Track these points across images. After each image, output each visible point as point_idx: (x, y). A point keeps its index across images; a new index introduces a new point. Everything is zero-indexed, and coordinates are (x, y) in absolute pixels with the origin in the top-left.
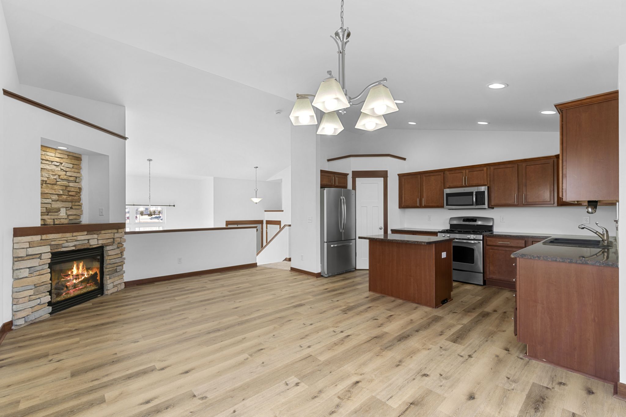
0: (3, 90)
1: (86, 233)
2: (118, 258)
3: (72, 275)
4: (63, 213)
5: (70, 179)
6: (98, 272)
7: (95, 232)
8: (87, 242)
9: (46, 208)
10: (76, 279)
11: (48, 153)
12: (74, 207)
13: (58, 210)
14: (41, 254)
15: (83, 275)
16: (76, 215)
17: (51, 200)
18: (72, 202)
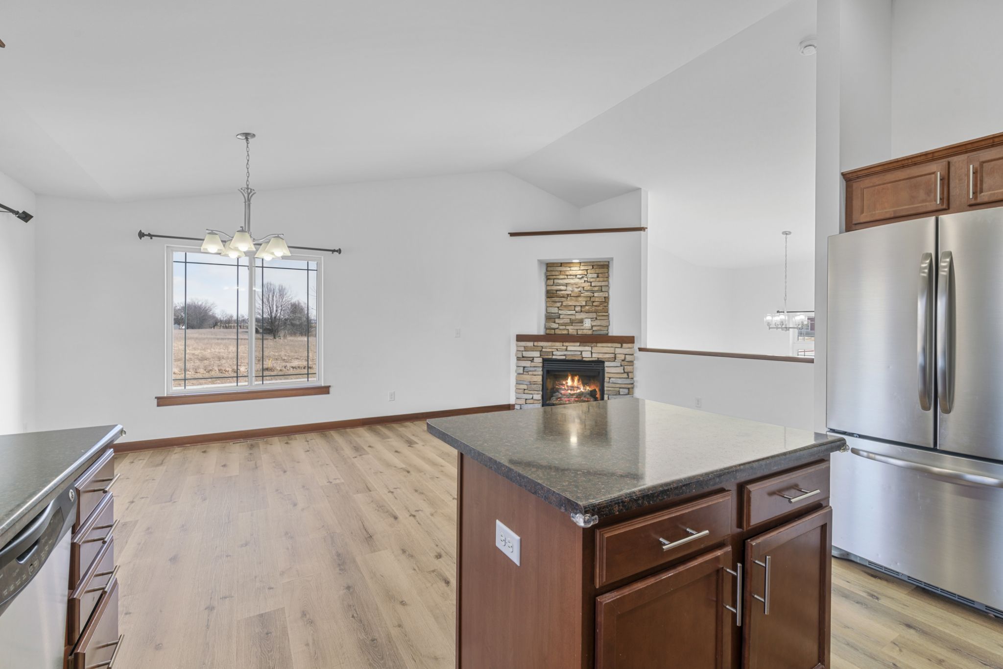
0: (509, 233)
1: (578, 344)
2: (622, 378)
3: (567, 386)
4: (588, 324)
5: (594, 289)
6: (597, 390)
7: (588, 344)
8: (579, 353)
9: (570, 319)
10: (571, 390)
11: (572, 268)
12: (598, 318)
13: (581, 321)
14: (533, 357)
15: (578, 388)
16: (600, 326)
17: (574, 312)
18: (596, 312)
